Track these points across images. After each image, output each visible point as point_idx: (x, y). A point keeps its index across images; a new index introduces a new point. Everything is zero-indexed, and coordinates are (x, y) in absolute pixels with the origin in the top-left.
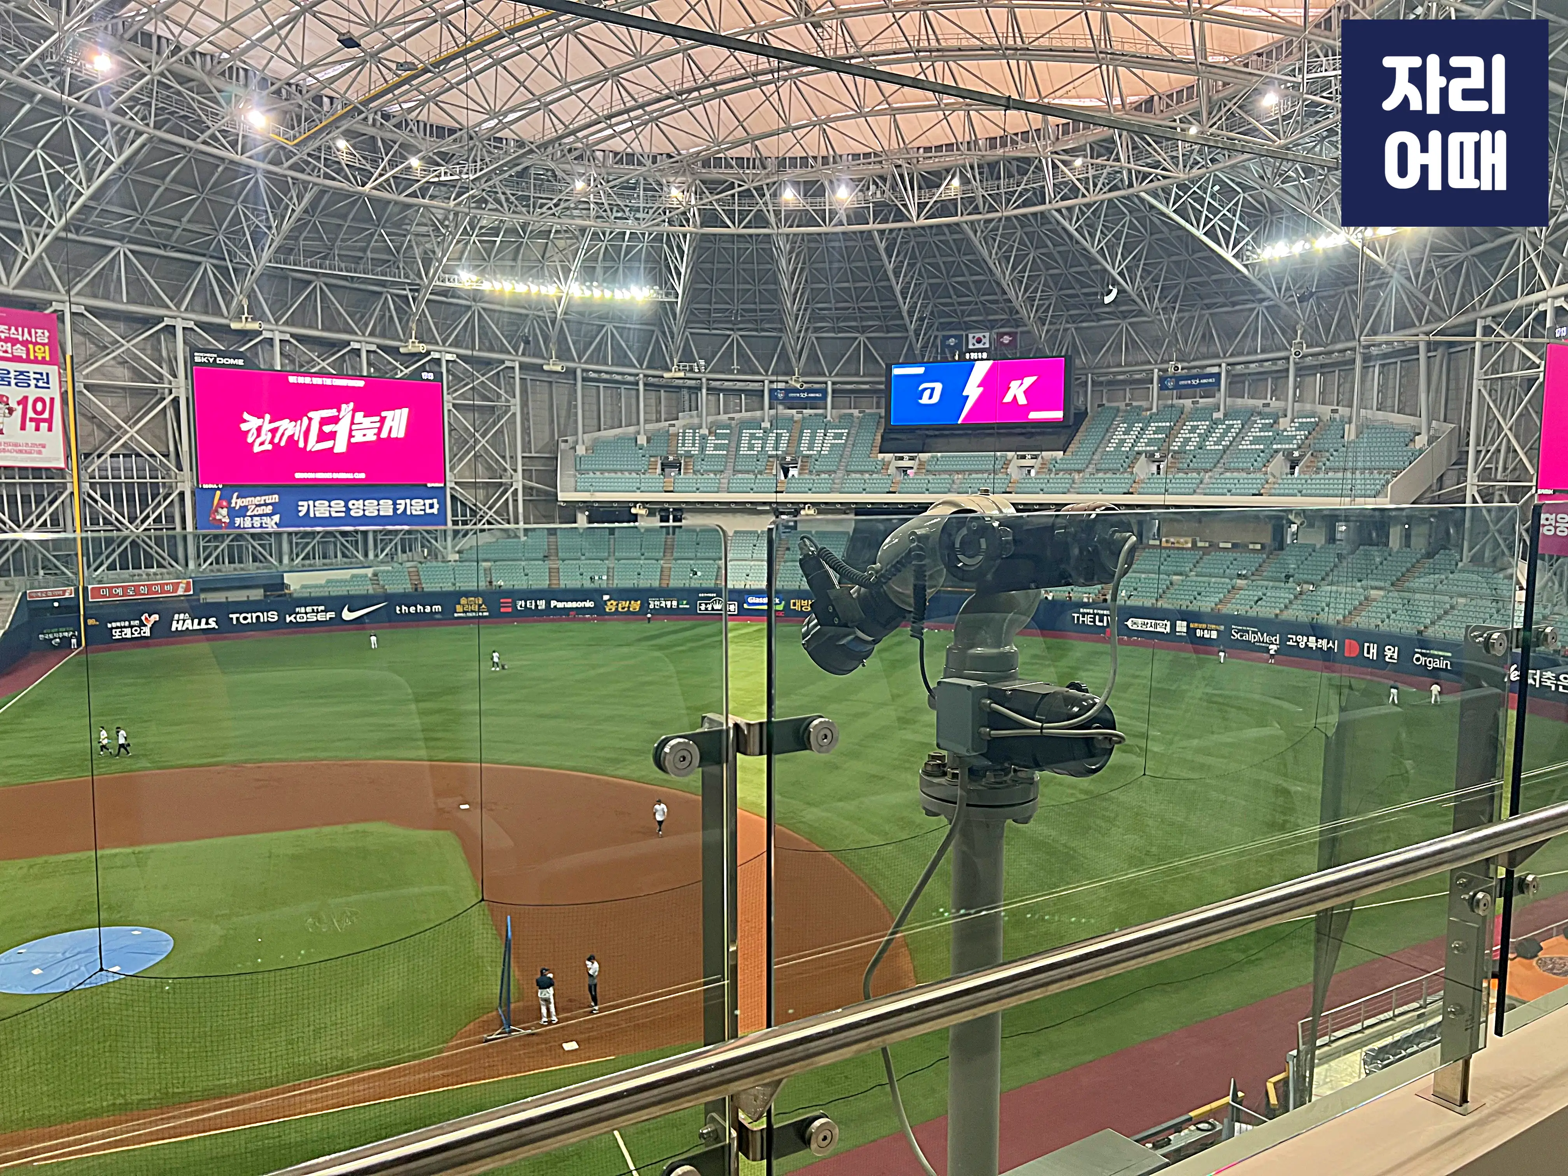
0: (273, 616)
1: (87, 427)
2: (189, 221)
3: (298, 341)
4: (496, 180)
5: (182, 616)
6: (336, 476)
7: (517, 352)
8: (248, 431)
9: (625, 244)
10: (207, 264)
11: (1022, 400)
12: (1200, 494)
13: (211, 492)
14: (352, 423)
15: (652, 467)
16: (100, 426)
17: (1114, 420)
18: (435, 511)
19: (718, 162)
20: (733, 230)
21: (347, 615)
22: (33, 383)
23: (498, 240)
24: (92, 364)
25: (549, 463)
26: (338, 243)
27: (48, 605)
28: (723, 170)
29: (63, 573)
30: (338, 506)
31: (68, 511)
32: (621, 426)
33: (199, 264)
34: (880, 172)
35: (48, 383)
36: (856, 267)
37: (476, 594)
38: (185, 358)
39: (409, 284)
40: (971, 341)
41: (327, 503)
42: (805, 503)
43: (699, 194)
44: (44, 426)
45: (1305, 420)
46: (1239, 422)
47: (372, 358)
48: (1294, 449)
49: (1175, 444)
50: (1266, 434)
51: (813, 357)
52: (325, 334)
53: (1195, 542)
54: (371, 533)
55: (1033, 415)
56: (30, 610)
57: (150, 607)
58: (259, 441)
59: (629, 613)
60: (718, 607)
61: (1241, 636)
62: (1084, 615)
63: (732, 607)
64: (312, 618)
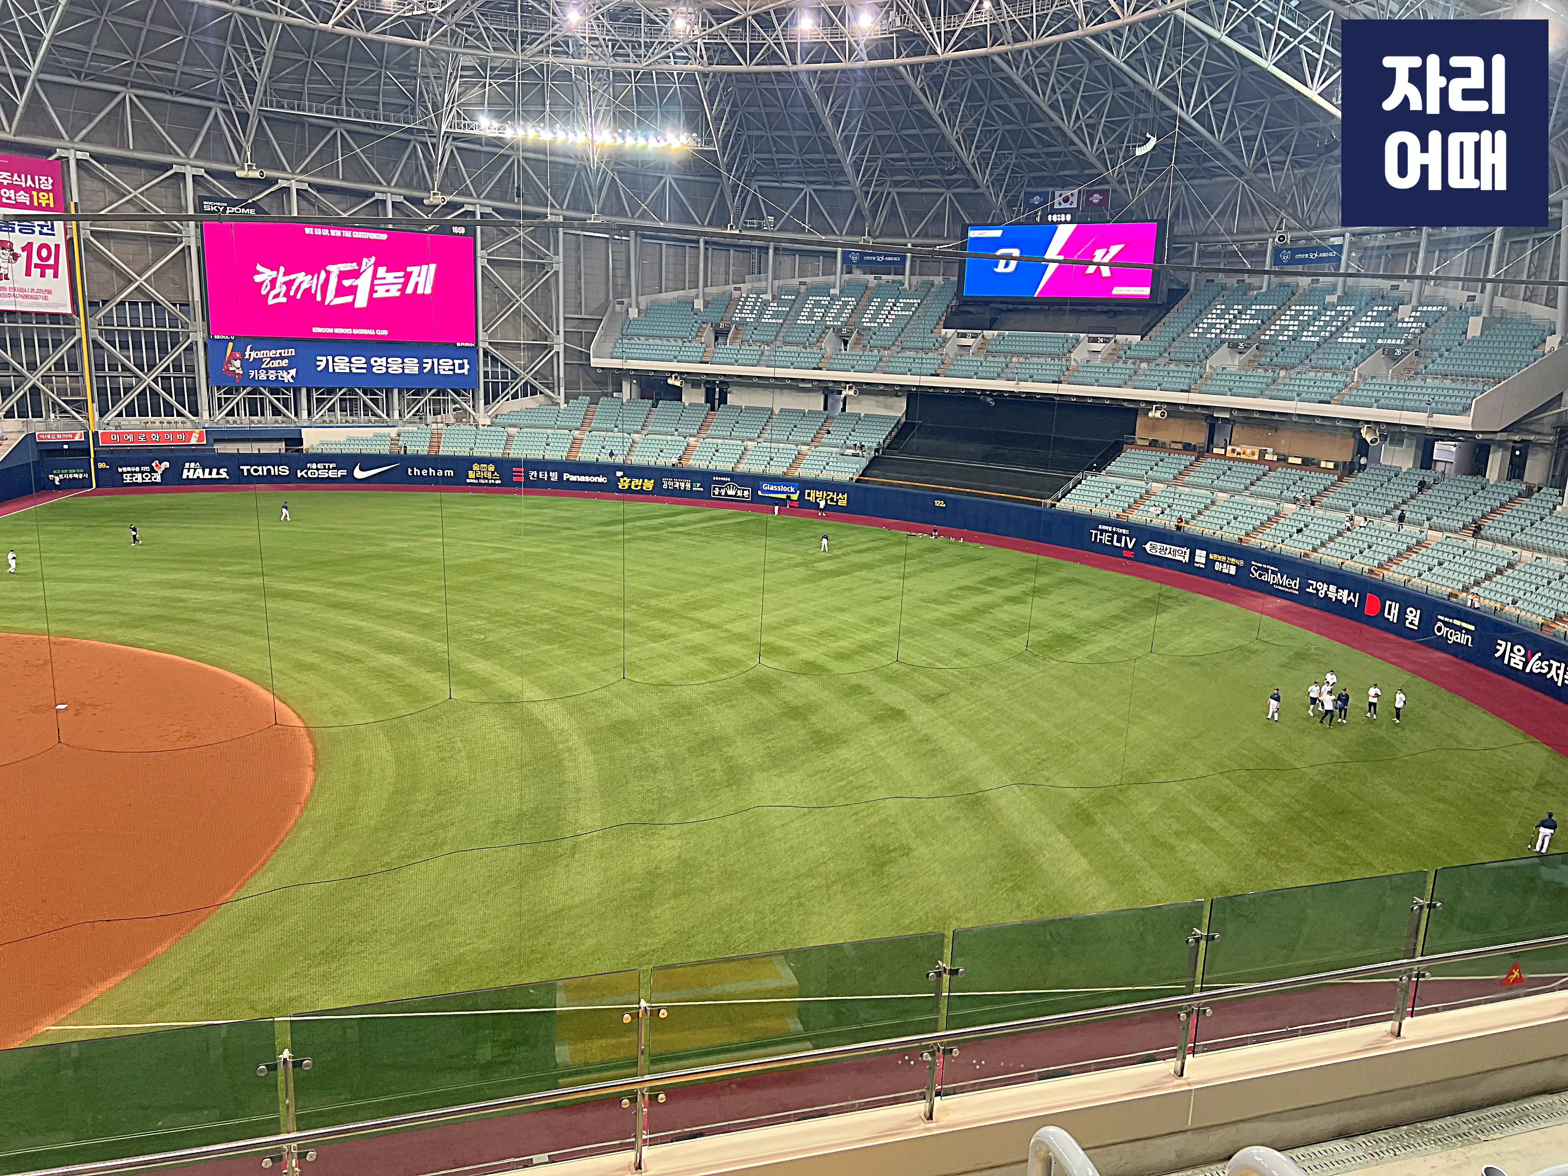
0: (284, 471)
1: (106, 274)
2: (185, 64)
3: (317, 190)
5: (193, 465)
6: (356, 331)
7: (562, 205)
8: (263, 283)
9: (655, 85)
10: (217, 109)
12: (1266, 397)
13: (224, 343)
14: (374, 277)
15: (699, 333)
17: (1214, 299)
18: (465, 371)
20: (744, 68)
21: (358, 474)
22: (37, 229)
26: (346, 86)
27: (59, 447)
29: (74, 418)
30: (359, 362)
32: (683, 289)
33: (210, 109)
35: (52, 229)
38: (194, 205)
39: (430, 131)
40: (1057, 199)
41: (347, 359)
42: (848, 383)
44: (49, 272)
45: (1430, 308)
46: (1352, 308)
47: (399, 209)
48: (1399, 346)
49: (1268, 332)
50: (1377, 324)
51: (893, 214)
52: (345, 184)
53: (1263, 453)
54: (396, 391)
55: (1117, 291)
56: (40, 451)
57: (161, 454)
58: (273, 293)
59: (642, 491)
60: (731, 492)
61: (1260, 575)
62: (1102, 532)
63: (746, 493)
64: (324, 474)
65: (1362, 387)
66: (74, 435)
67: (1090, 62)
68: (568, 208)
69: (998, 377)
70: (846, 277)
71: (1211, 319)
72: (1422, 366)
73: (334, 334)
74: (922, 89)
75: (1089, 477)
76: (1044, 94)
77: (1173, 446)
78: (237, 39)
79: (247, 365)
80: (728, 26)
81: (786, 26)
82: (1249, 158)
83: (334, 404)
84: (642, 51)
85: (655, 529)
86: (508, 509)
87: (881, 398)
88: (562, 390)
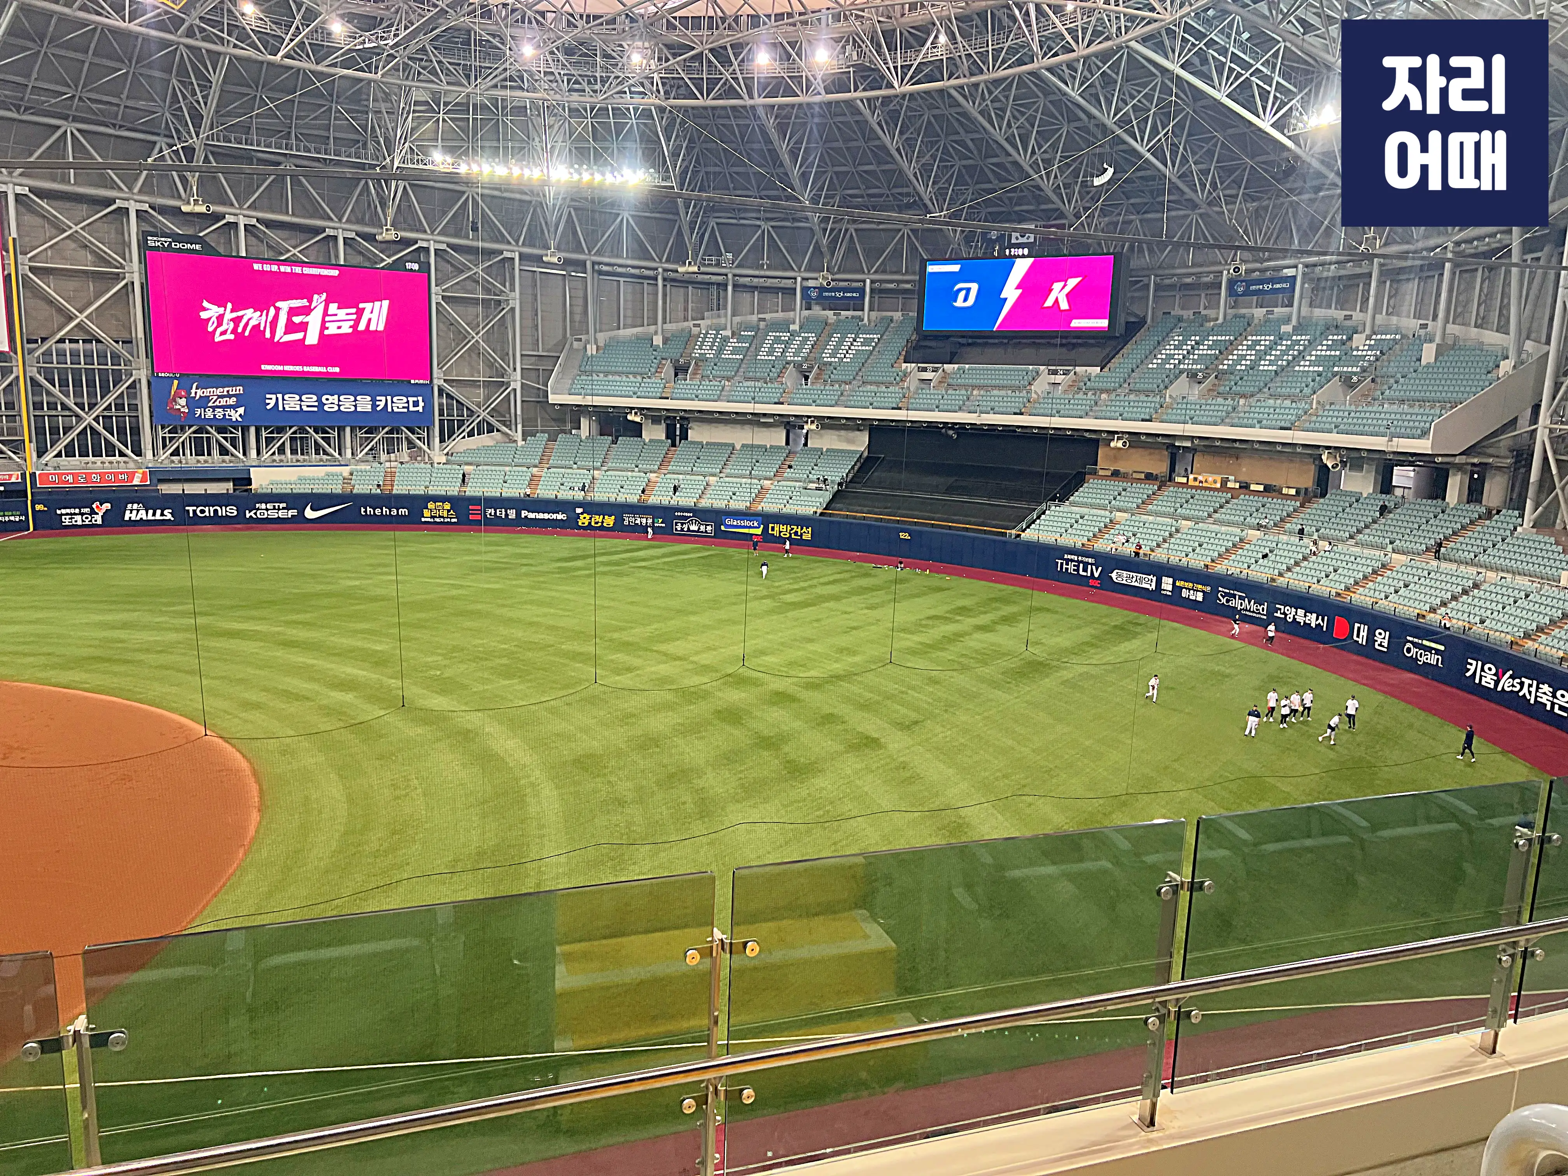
0: (232, 511)
1: (46, 311)
2: (128, 97)
3: (267, 227)
5: (135, 506)
6: (306, 369)
7: (516, 242)
8: (209, 319)
9: (612, 120)
10: (163, 143)
11: (1064, 305)
12: (1227, 424)
13: (168, 381)
14: (325, 313)
15: (659, 370)
17: (1171, 331)
18: (420, 409)
20: (700, 102)
21: (309, 514)
24: (39, 247)
26: (295, 121)
29: (10, 458)
30: (310, 400)
32: (639, 326)
37: (442, 499)
38: (138, 240)
40: (1015, 234)
41: (297, 397)
42: (809, 417)
45: (1384, 337)
46: (1308, 337)
47: (350, 246)
48: (1355, 374)
49: (1226, 362)
50: (1333, 353)
51: (851, 250)
52: (295, 220)
53: (1224, 482)
54: (348, 430)
55: (1076, 323)
57: (102, 494)
58: (219, 330)
59: (602, 528)
60: (694, 527)
61: (1228, 601)
62: (1068, 561)
63: (709, 528)
64: (274, 515)
65: (1321, 413)
66: (10, 476)
67: (1046, 94)
68: (524, 244)
69: (960, 409)
70: (806, 313)
71: (1169, 350)
72: (1379, 393)
73: (284, 372)
74: (879, 124)
75: (1053, 508)
76: (1000, 129)
77: (1135, 476)
78: (182, 72)
79: (193, 403)
80: (685, 60)
81: (743, 61)
82: (1203, 191)
83: (284, 443)
84: (598, 87)
85: (617, 563)
86: (462, 547)
87: (843, 433)
88: (520, 427)
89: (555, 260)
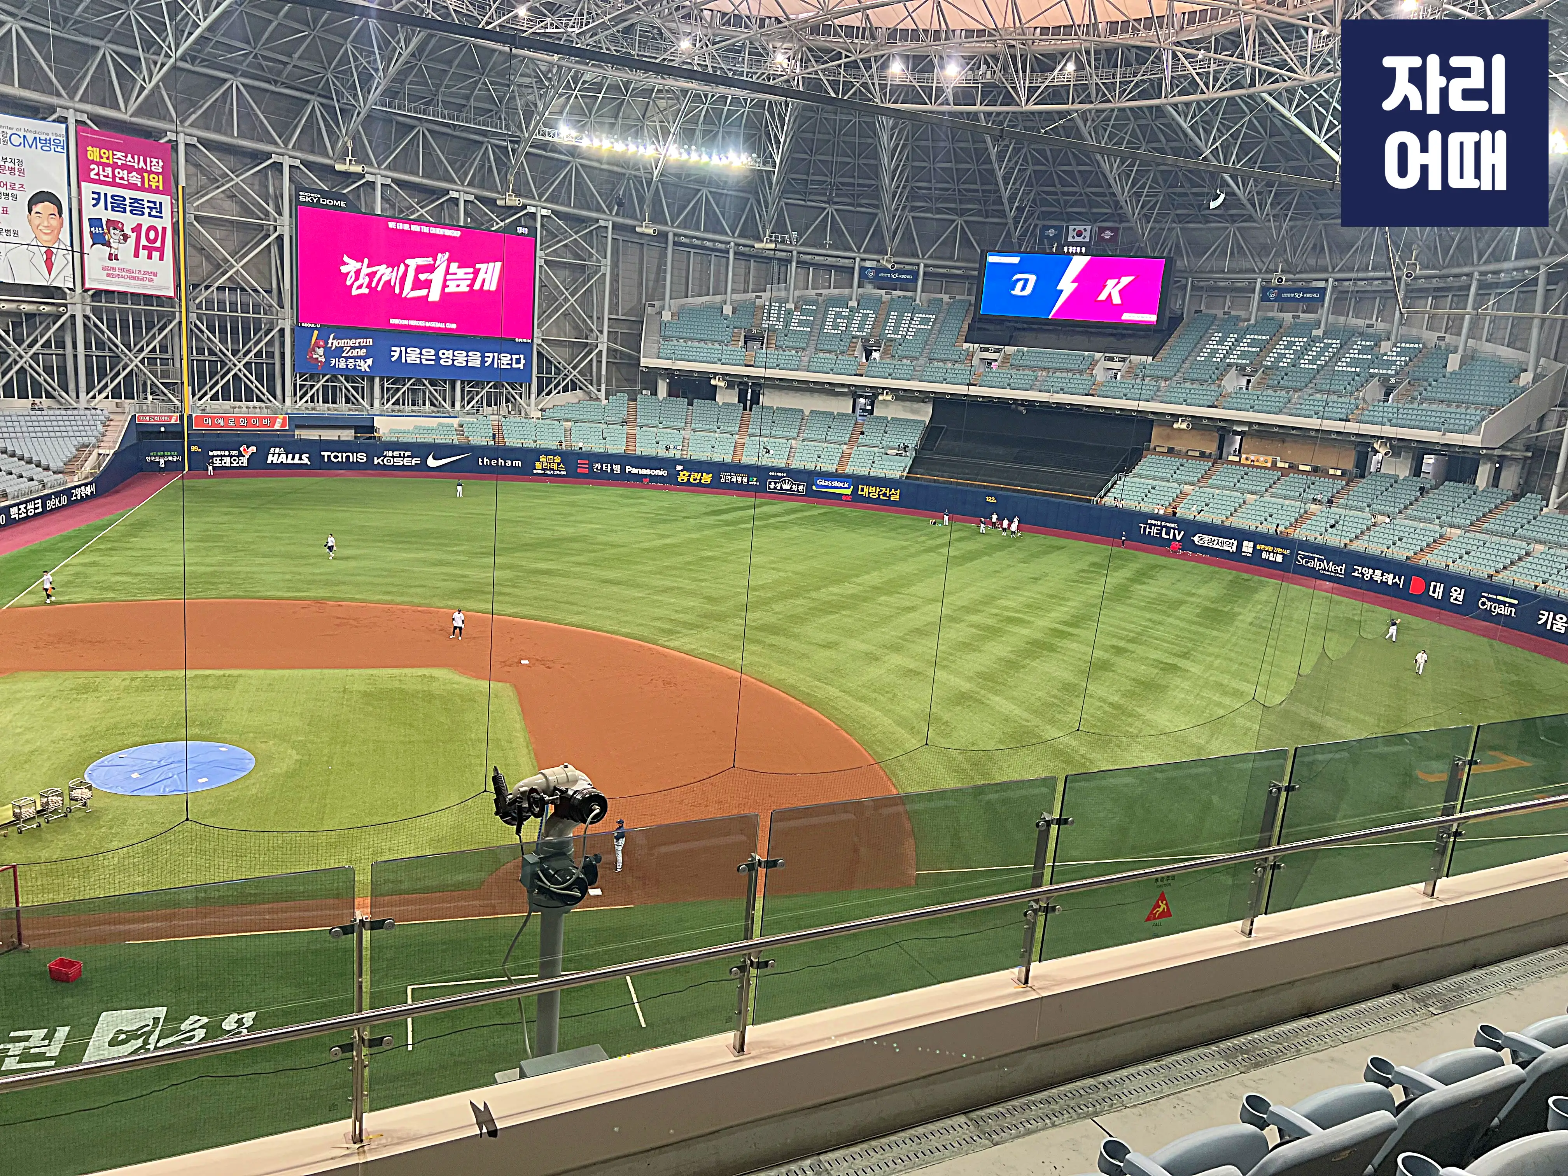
0: (362, 457)
1: (197, 258)
2: (299, 58)
3: (398, 185)
4: (601, 36)
5: (277, 450)
6: (428, 324)
7: (611, 211)
8: (347, 274)
10: (315, 101)
12: (1286, 414)
13: (310, 331)
14: (447, 272)
15: (734, 338)
16: (209, 258)
17: (1209, 328)
18: (521, 366)
19: (827, 30)
21: (432, 462)
22: (147, 211)
23: (601, 96)
24: (203, 196)
25: (635, 326)
26: (442, 89)
27: (156, 429)
28: (831, 38)
29: (170, 400)
30: (429, 354)
31: (176, 339)
32: (708, 295)
33: (308, 101)
34: (993, 51)
35: (160, 212)
36: (961, 148)
37: (554, 453)
38: (290, 196)
39: (510, 136)
40: (1072, 233)
41: (418, 351)
42: (884, 389)
43: (805, 62)
44: (156, 255)
45: (1408, 345)
46: (1339, 342)
47: (470, 209)
48: (1391, 376)
49: (1268, 359)
50: (1365, 356)
51: (908, 237)
52: (426, 181)
53: (1274, 462)
54: (459, 383)
55: (1126, 316)
56: (138, 433)
57: (249, 439)
58: (357, 284)
59: (700, 484)
60: (786, 487)
61: (1307, 562)
62: (1151, 526)
63: (801, 488)
64: (399, 462)
65: (1371, 408)
66: (171, 417)
68: (617, 214)
69: (1031, 389)
70: (862, 291)
71: (1212, 345)
72: (1417, 393)
73: (409, 326)
75: (1122, 478)
77: (1190, 453)
79: (330, 353)
87: (912, 404)
88: (603, 387)
89: (651, 231)
